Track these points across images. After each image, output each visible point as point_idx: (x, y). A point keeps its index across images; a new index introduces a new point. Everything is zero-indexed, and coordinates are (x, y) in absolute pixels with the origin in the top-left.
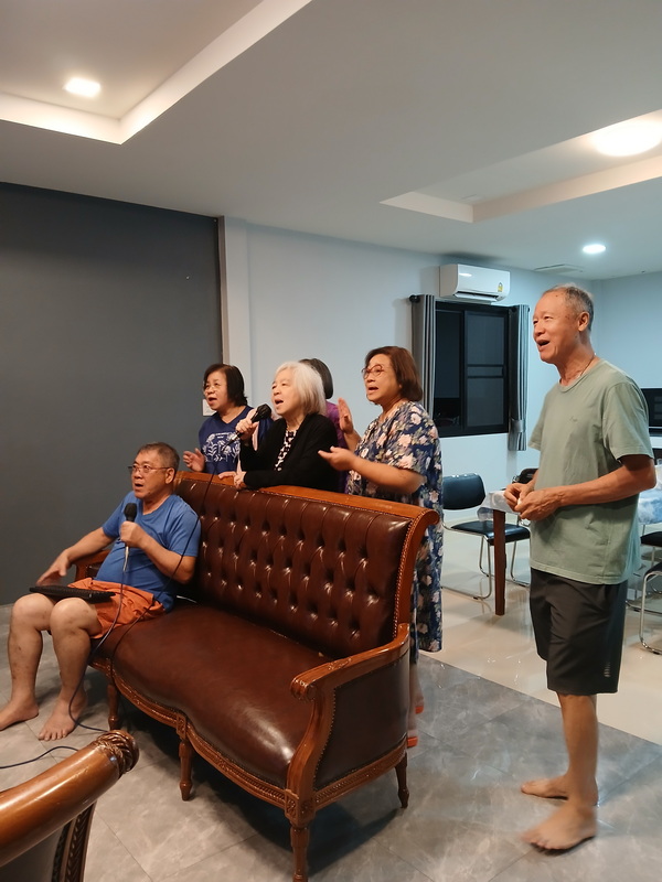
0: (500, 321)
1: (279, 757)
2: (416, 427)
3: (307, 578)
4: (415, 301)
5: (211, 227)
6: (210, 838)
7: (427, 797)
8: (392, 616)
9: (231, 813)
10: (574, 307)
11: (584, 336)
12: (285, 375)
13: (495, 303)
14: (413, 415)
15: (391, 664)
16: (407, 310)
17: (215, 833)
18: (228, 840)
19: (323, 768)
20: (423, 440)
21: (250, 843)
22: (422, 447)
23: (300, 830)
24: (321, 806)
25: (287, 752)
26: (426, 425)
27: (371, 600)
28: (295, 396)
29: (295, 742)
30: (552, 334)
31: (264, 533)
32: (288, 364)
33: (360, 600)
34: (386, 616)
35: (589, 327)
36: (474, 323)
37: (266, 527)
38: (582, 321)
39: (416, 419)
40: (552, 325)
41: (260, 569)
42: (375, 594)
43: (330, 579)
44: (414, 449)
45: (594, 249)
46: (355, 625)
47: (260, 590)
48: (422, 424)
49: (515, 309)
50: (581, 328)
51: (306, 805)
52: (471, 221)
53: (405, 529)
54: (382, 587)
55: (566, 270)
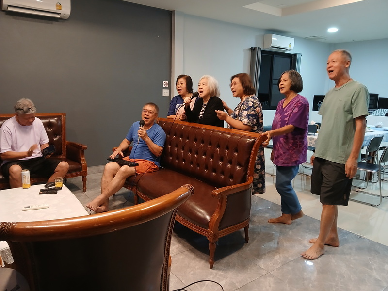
0: (288, 60)
1: (205, 219)
2: (251, 107)
3: (212, 160)
4: (253, 49)
5: (169, 15)
6: (177, 248)
7: (255, 241)
8: (246, 174)
9: (183, 241)
10: (345, 58)
11: (347, 69)
12: (203, 81)
13: (286, 52)
14: (249, 102)
15: (247, 190)
16: (249, 53)
17: (178, 247)
18: (183, 249)
19: (222, 223)
20: (253, 112)
21: (191, 251)
22: (252, 115)
23: (212, 244)
24: (220, 237)
25: (208, 217)
26: (255, 106)
27: (238, 168)
28: (208, 90)
29: (211, 214)
30: (335, 68)
31: (194, 143)
32: (206, 76)
33: (234, 168)
34: (244, 174)
35: (349, 67)
36: (277, 60)
37: (196, 140)
38: (347, 64)
39: (251, 104)
40: (336, 64)
41: (193, 156)
42: (240, 165)
43: (222, 160)
44: (248, 116)
45: (333, 30)
46: (231, 177)
47: (192, 164)
48: (253, 106)
49: (295, 55)
50: (347, 66)
51: (215, 235)
52: (281, 15)
53: (253, 142)
54: (243, 164)
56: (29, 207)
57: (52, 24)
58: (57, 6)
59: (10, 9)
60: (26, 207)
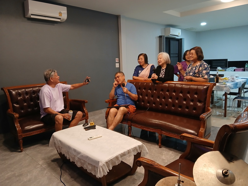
0: (177, 42)
2: (206, 68)
3: (177, 101)
4: (160, 37)
5: (117, 18)
13: (177, 37)
16: (158, 39)
20: (208, 71)
26: (208, 67)
31: (161, 92)
36: (172, 42)
37: (162, 90)
39: (206, 66)
41: (161, 100)
42: (200, 102)
43: (185, 100)
45: (203, 24)
46: (195, 109)
47: (161, 105)
49: (181, 39)
52: (180, 17)
53: (208, 88)
54: (203, 100)
55: (193, 29)
56: (92, 138)
57: (54, 25)
58: (59, 14)
59: (32, 17)
60: (90, 138)
